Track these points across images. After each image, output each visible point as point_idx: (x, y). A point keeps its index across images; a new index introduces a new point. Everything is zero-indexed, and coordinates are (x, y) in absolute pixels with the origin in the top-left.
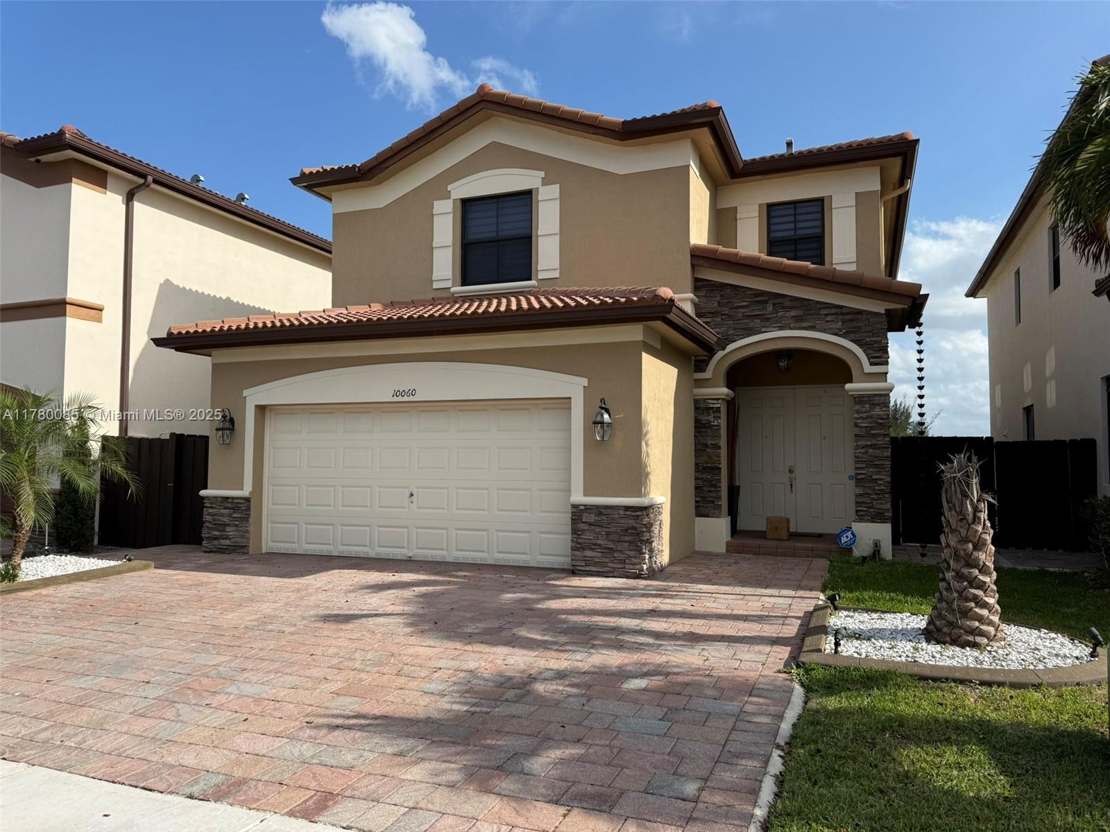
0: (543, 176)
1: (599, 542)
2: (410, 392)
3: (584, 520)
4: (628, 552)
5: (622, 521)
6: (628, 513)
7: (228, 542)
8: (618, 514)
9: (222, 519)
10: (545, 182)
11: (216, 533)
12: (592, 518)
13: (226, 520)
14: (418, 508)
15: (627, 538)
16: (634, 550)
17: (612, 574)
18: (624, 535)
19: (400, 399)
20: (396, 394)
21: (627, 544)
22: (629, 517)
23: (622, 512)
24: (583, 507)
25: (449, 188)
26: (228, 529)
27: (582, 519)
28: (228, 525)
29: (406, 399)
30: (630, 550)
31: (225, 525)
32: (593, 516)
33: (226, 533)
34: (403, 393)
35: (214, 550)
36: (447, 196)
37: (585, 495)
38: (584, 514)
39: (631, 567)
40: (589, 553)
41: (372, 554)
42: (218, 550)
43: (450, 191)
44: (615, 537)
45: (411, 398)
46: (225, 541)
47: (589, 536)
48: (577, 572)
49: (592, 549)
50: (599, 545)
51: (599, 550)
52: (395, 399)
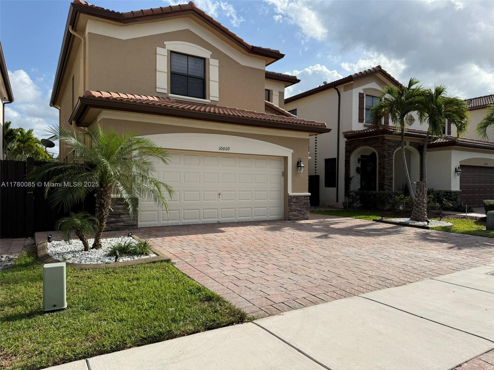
0: (211, 54)
1: (297, 208)
2: (227, 148)
3: (293, 201)
4: (305, 211)
5: (303, 201)
6: (305, 198)
7: (122, 224)
8: (303, 199)
9: (119, 211)
10: (212, 57)
11: (112, 219)
12: (294, 200)
13: (121, 211)
14: (222, 200)
15: (305, 207)
16: (307, 210)
17: (300, 219)
18: (304, 206)
19: (222, 151)
20: (220, 149)
21: (304, 208)
22: (305, 199)
23: (303, 198)
24: (292, 197)
25: (165, 43)
26: (122, 216)
27: (292, 201)
28: (123, 214)
29: (225, 151)
30: (306, 210)
31: (120, 214)
32: (295, 199)
33: (120, 219)
34: (224, 148)
35: (111, 229)
36: (164, 47)
37: (292, 192)
38: (293, 199)
39: (306, 216)
40: (294, 213)
41: (200, 222)
42: (115, 229)
43: (165, 45)
44: (301, 206)
45: (227, 151)
46: (121, 223)
47: (294, 207)
48: (291, 220)
49: (295, 211)
50: (297, 210)
51: (297, 211)
52: (220, 151)
